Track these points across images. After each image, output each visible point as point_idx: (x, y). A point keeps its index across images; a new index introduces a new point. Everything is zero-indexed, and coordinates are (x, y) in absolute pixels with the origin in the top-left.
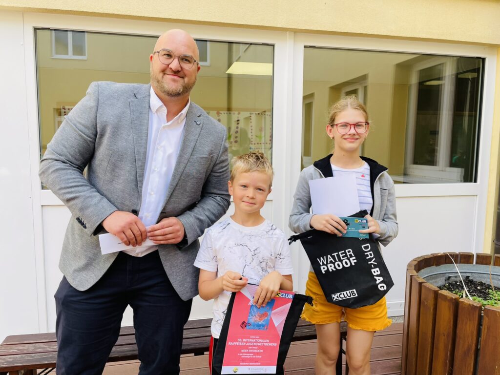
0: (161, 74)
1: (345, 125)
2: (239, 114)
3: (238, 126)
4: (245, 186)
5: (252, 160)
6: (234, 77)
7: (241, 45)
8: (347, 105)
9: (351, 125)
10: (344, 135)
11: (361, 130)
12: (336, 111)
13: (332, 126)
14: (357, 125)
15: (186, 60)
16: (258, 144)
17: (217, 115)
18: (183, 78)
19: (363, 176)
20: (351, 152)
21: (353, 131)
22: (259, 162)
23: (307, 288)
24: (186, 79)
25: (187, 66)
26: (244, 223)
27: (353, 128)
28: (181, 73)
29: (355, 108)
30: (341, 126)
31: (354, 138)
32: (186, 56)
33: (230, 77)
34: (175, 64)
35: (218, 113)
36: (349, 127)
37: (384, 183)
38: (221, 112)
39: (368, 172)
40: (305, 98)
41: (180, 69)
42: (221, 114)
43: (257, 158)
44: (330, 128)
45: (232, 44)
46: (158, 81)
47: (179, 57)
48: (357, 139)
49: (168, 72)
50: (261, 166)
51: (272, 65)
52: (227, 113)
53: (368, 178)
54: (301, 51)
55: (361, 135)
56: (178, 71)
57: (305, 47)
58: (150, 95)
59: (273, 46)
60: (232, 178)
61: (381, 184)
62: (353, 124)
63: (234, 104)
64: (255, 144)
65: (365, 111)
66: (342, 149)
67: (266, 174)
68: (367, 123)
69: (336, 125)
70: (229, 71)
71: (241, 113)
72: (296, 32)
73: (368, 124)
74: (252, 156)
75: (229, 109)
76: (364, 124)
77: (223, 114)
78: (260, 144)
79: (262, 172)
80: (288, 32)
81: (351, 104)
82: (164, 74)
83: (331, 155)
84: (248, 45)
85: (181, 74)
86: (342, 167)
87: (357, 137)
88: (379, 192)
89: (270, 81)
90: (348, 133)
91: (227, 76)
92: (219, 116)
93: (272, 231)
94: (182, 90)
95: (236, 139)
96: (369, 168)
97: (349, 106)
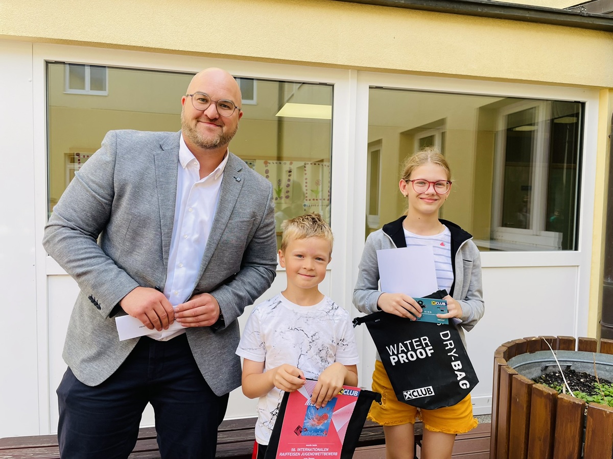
0: (194, 122)
1: (423, 182)
2: (291, 163)
3: (290, 178)
4: (300, 256)
5: (308, 223)
6: (285, 120)
7: (294, 84)
8: (427, 159)
9: (429, 183)
10: (421, 194)
11: (442, 190)
12: (412, 165)
13: (406, 181)
14: (437, 183)
15: (225, 106)
16: (314, 200)
17: (264, 165)
18: (221, 126)
19: (442, 244)
20: (428, 215)
21: (431, 190)
22: (317, 225)
23: (374, 380)
24: (225, 128)
25: (225, 113)
26: (299, 301)
27: (431, 187)
28: (219, 120)
29: (437, 163)
30: (418, 183)
31: (433, 198)
32: (225, 102)
33: (280, 120)
34: (211, 111)
35: (266, 163)
36: (427, 185)
37: (467, 253)
38: (269, 161)
39: (449, 239)
40: (370, 145)
41: (217, 116)
42: (270, 163)
43: (314, 221)
44: (404, 183)
45: (283, 83)
46: (190, 130)
47: (216, 103)
48: (436, 200)
49: (203, 119)
50: (319, 230)
51: (331, 106)
52: (276, 163)
53: (448, 246)
54: (366, 92)
55: (441, 196)
56: (216, 119)
57: (370, 88)
58: (179, 146)
59: (333, 86)
60: (284, 247)
61: (464, 254)
62: (433, 182)
63: (286, 153)
64: (310, 200)
65: (447, 167)
66: (417, 210)
67: (325, 239)
68: (449, 182)
69: (412, 181)
70: (278, 114)
71: (294, 162)
72: (360, 70)
73: (451, 183)
74: (308, 219)
75: (279, 158)
76: (445, 183)
77: (271, 163)
78: (317, 200)
79: (320, 237)
80: (350, 70)
81: (431, 158)
82: (198, 121)
83: (405, 217)
84: (300, 84)
85: (218, 122)
86: (417, 234)
87: (436, 197)
88: (462, 264)
89: (329, 125)
90: (426, 193)
91: (277, 119)
92: (267, 166)
93: (332, 312)
94: (218, 141)
95: (287, 194)
96: (450, 234)
97: (429, 159)
